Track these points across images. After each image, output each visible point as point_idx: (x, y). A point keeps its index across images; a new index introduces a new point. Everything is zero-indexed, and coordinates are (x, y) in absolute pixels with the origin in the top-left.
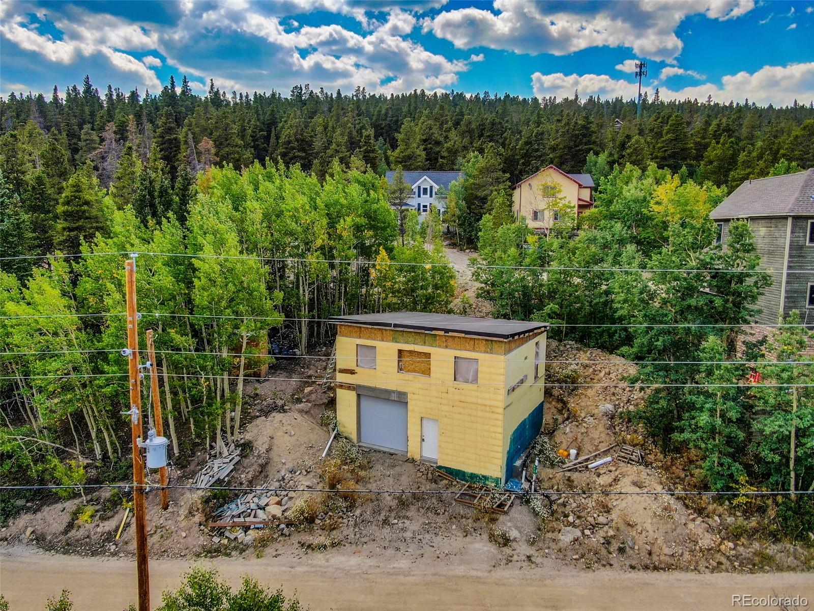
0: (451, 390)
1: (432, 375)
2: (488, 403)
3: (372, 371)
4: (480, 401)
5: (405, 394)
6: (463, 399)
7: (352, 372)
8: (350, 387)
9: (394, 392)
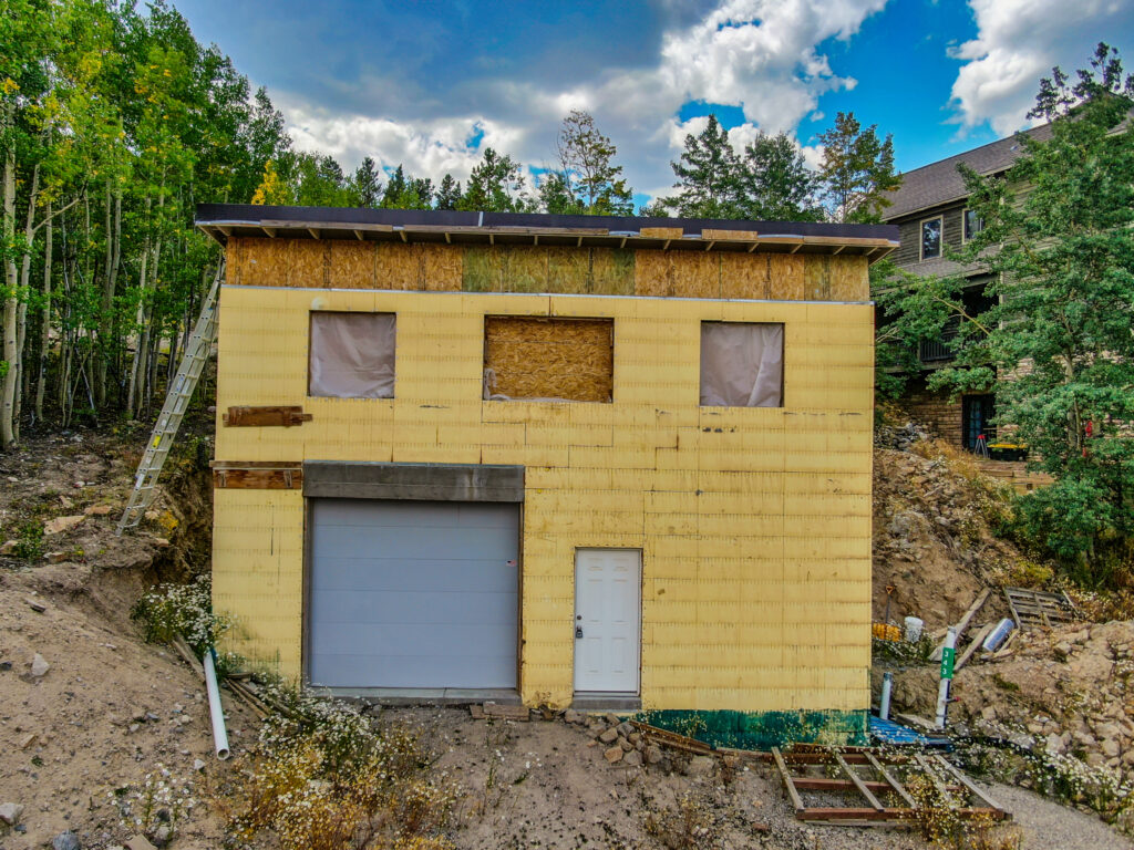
0: (689, 437)
1: (619, 392)
2: (820, 462)
3: (379, 408)
4: (793, 461)
5: (515, 474)
6: (735, 460)
7: (290, 417)
8: (278, 475)
9: (468, 470)
